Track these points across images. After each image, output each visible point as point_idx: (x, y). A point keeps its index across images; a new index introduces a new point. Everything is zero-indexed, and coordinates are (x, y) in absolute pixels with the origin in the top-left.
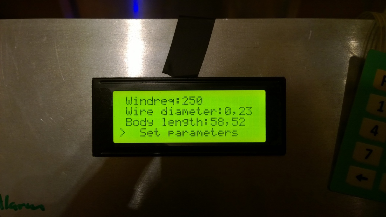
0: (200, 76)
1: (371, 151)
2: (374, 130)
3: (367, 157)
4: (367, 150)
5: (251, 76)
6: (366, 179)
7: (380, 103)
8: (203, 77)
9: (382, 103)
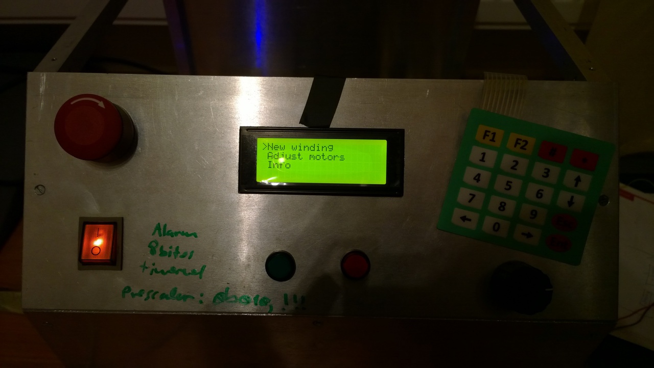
0: (331, 127)
1: (474, 196)
2: (477, 178)
3: (470, 201)
4: (470, 194)
5: (375, 128)
6: (470, 220)
7: (482, 154)
8: (334, 127)
9: (484, 154)
